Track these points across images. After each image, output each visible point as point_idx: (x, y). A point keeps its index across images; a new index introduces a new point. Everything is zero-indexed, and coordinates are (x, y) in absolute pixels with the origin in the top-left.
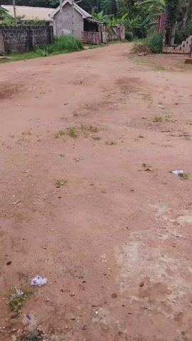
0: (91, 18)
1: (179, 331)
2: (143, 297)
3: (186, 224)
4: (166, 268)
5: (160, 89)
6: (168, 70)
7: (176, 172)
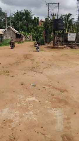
0: (19, 33)
1: (11, 133)
2: (3, 124)
3: (28, 100)
4: (15, 115)
5: (39, 58)
6: (44, 51)
7: (32, 85)
